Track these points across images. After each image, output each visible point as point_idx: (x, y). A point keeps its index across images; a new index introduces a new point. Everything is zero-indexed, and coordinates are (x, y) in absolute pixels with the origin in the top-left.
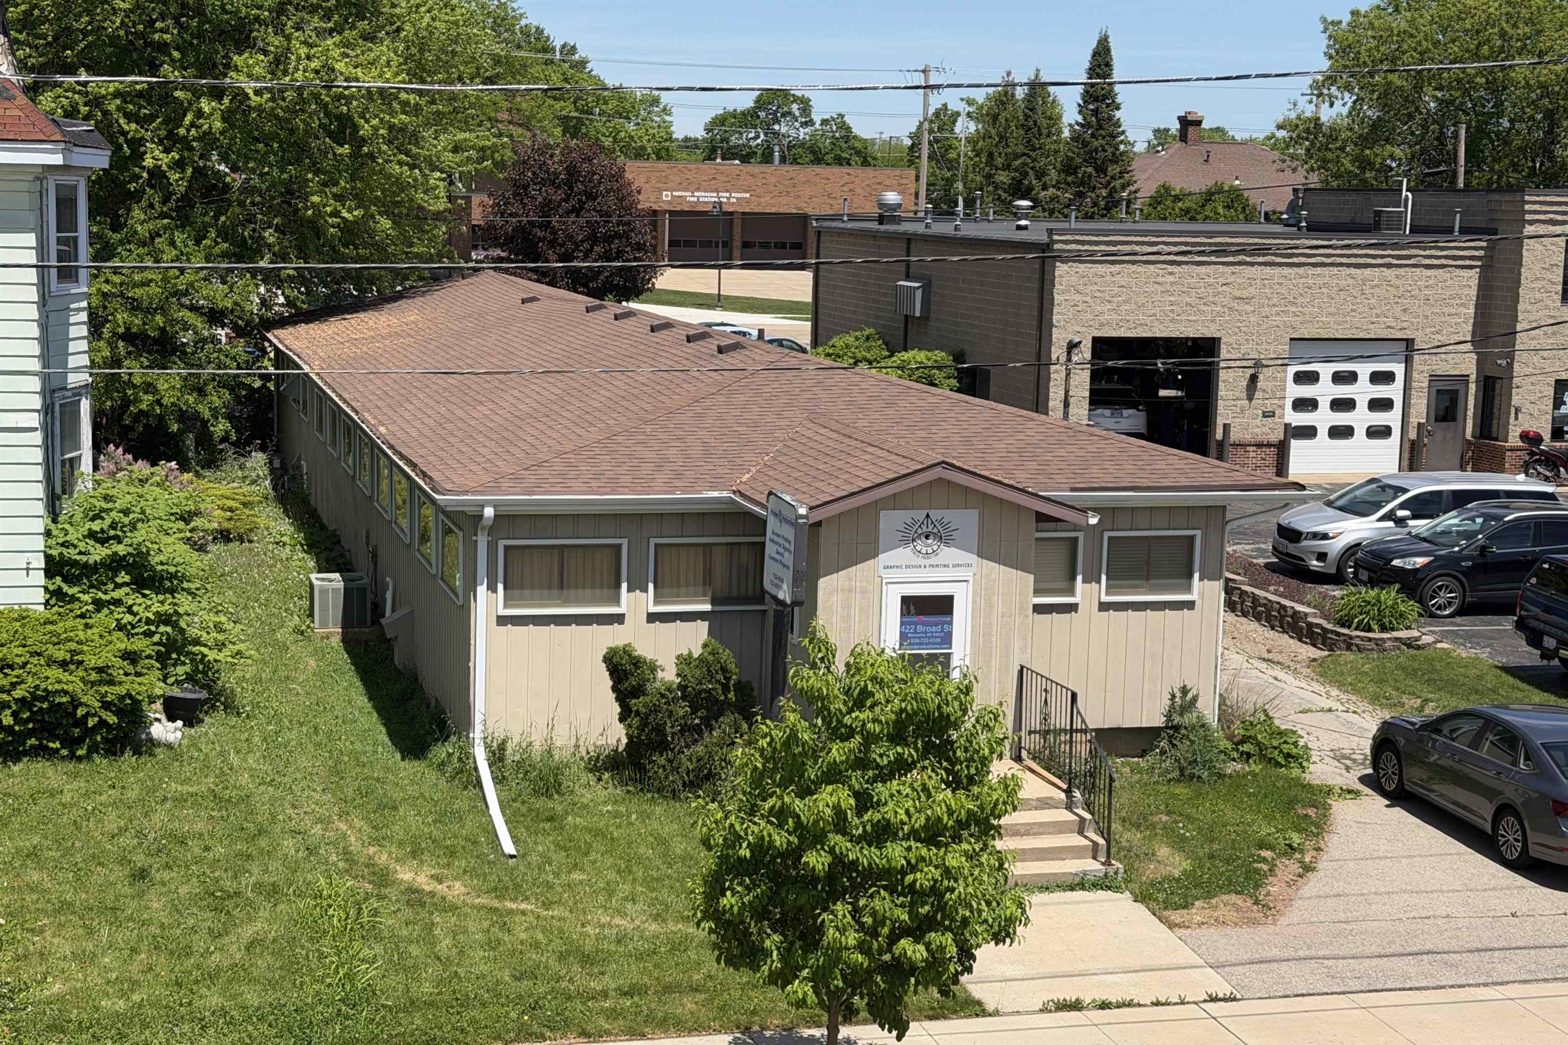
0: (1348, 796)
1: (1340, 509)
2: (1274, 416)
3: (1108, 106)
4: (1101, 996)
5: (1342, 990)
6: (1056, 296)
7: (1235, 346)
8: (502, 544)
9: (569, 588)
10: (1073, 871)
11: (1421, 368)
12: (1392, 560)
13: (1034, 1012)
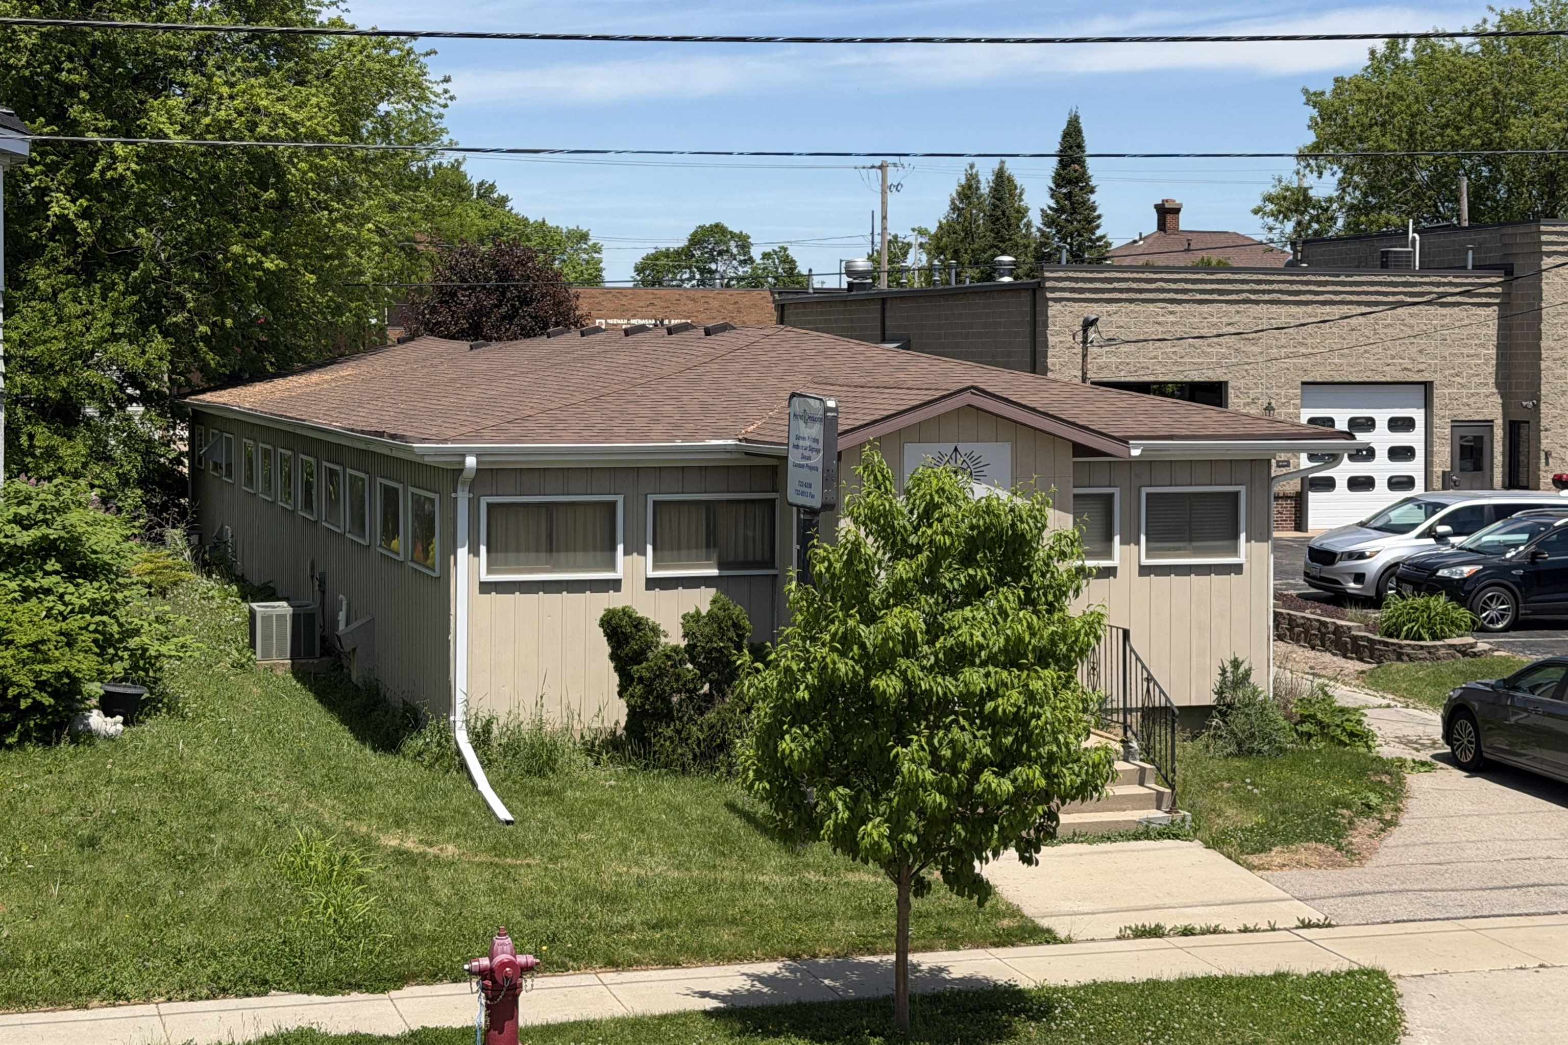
0: (1422, 769)
1: (1376, 529)
2: (1288, 466)
3: (1082, 189)
4: (1181, 923)
5: (1447, 915)
6: (1050, 338)
7: (1242, 390)
8: (484, 501)
9: (558, 551)
10: (1137, 819)
11: (1442, 413)
12: (1437, 570)
13: (1111, 940)
